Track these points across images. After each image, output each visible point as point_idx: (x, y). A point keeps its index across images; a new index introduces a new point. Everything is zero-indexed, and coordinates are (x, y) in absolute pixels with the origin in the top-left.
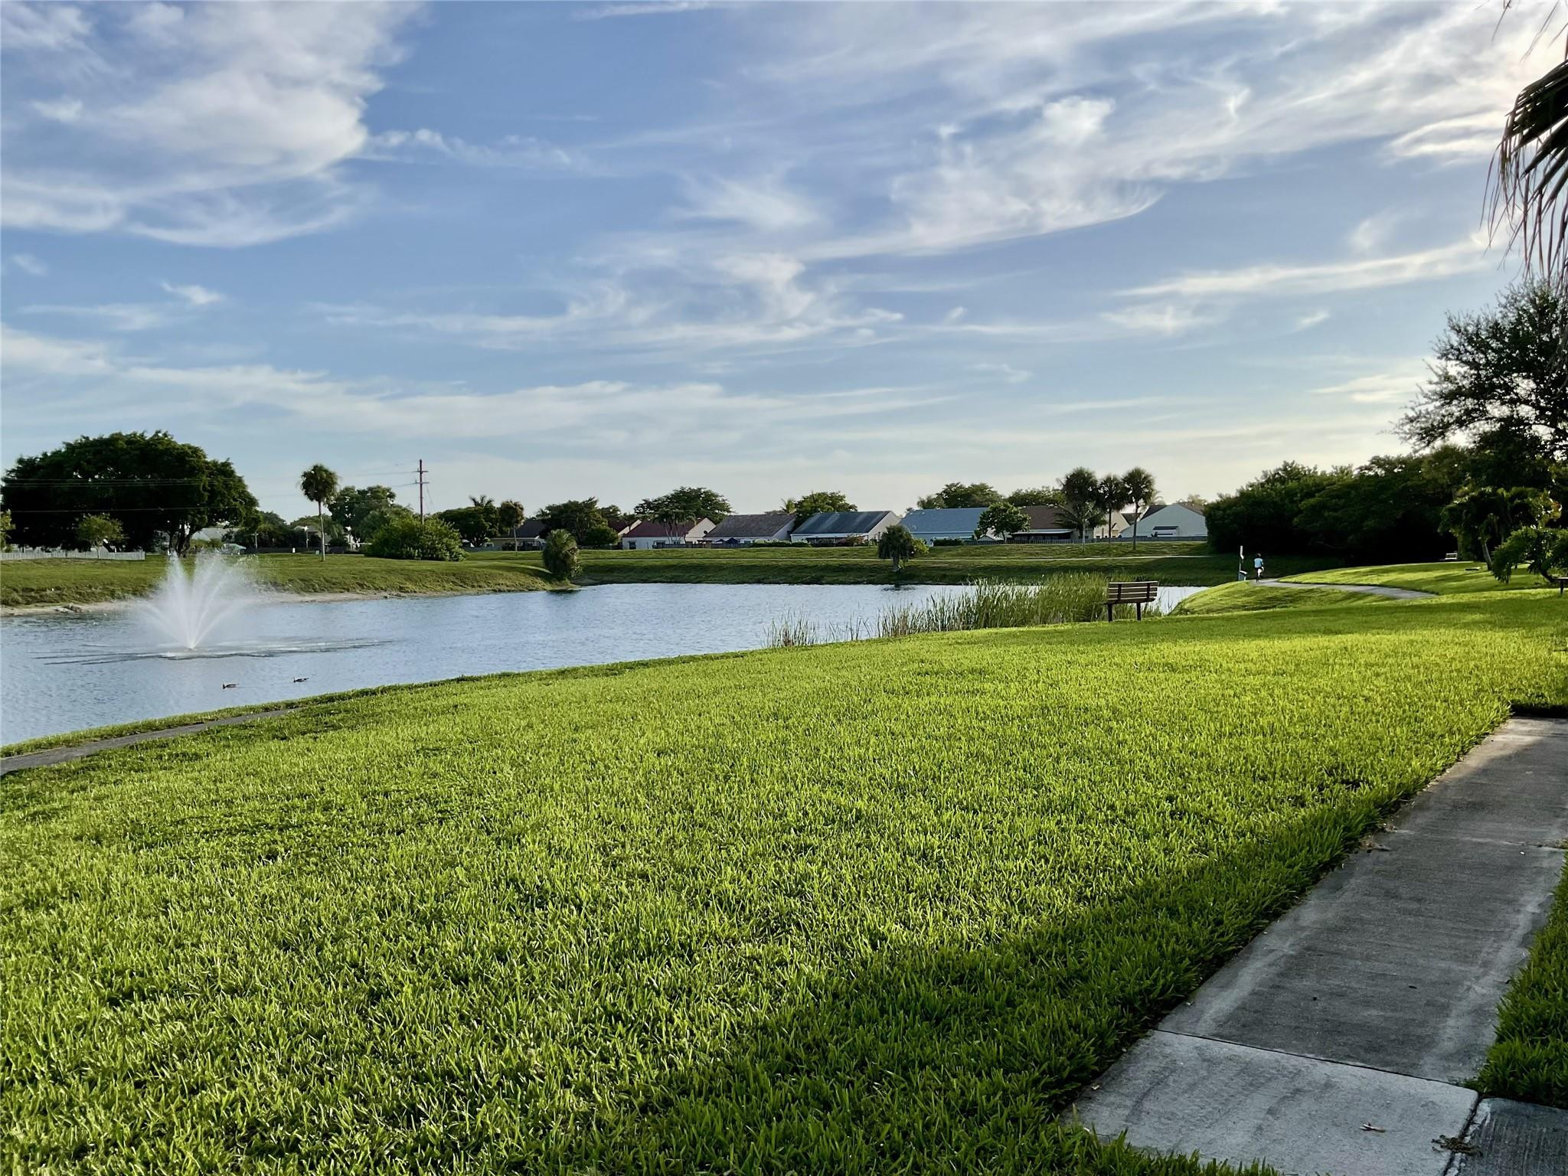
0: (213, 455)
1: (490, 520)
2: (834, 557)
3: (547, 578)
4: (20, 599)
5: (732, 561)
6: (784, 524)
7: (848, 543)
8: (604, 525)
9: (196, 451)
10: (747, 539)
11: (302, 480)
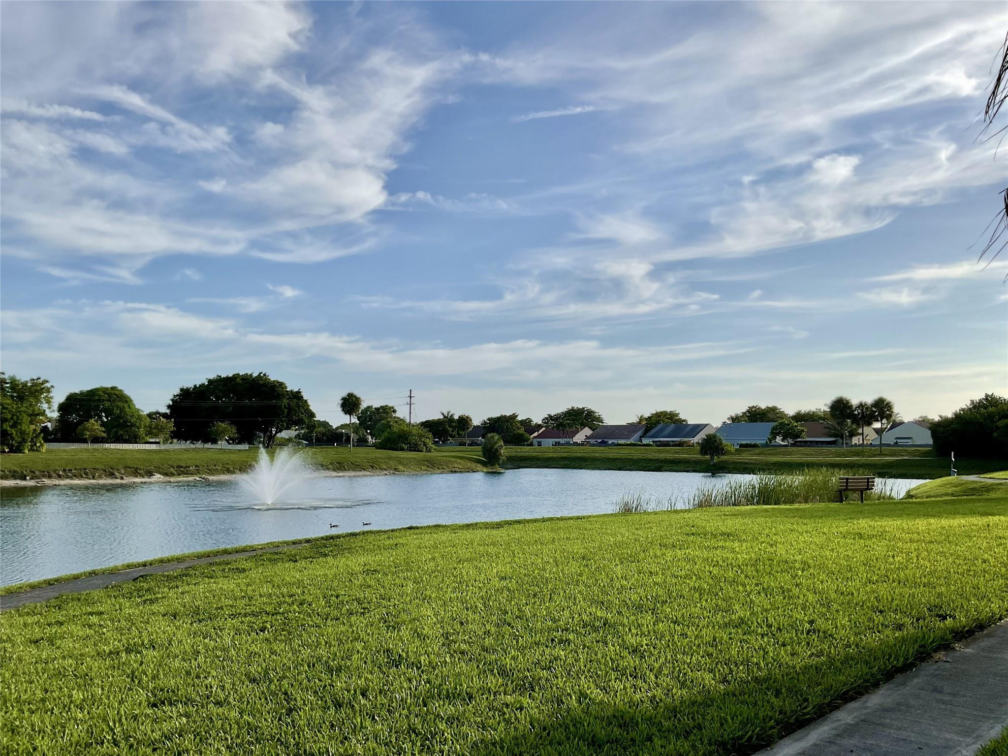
0: (291, 387)
1: (452, 427)
2: (669, 454)
3: (484, 464)
4: (175, 472)
5: (603, 455)
6: (636, 431)
7: (680, 444)
8: (522, 431)
9: (281, 384)
10: (613, 441)
11: (341, 402)
